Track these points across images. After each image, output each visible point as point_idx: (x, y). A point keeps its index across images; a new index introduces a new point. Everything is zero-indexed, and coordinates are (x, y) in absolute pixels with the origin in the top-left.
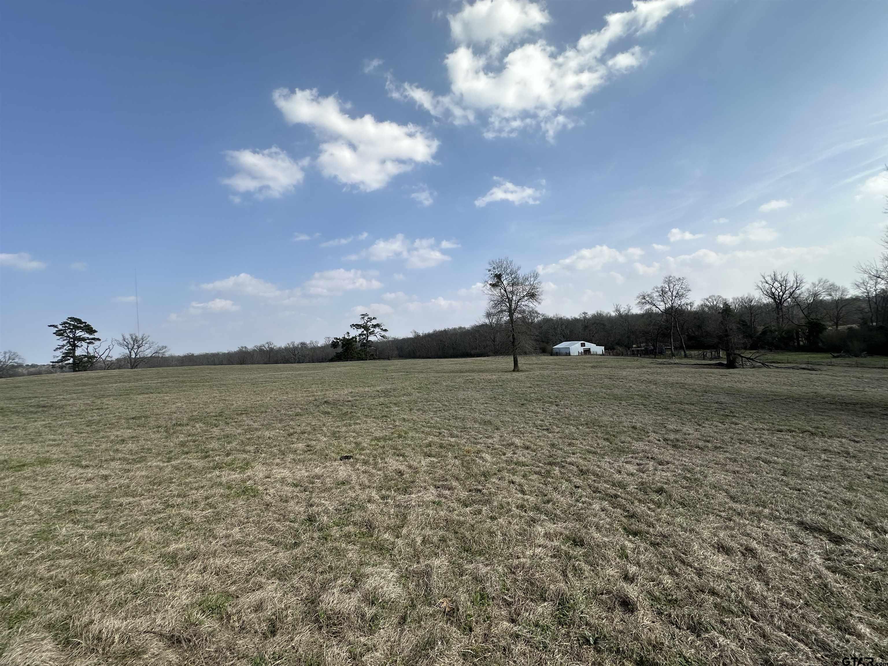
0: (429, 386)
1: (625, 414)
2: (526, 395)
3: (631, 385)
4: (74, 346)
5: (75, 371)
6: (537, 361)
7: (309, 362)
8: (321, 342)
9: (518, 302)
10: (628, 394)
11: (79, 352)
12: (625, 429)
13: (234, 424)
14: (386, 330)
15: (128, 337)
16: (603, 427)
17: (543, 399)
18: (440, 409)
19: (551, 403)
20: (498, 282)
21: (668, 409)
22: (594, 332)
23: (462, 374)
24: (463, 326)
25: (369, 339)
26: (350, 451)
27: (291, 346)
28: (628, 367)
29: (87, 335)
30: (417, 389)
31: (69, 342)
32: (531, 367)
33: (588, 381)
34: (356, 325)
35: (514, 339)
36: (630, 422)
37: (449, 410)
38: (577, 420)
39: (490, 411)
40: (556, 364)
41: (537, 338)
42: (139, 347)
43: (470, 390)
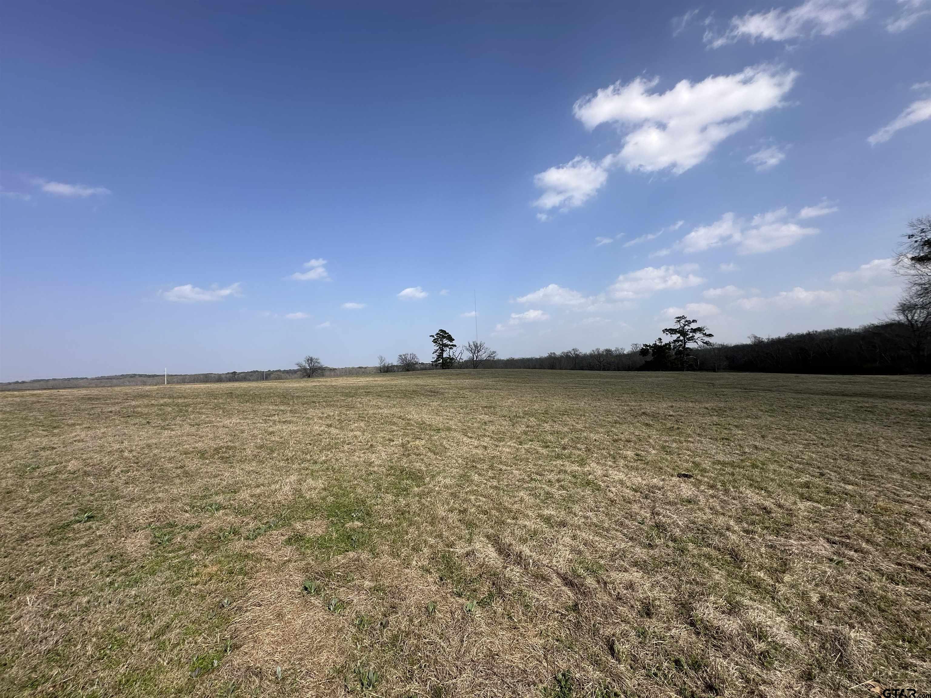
4: (443, 350)
5: (443, 369)
7: (615, 370)
8: (627, 349)
11: (445, 355)
13: (560, 422)
14: (710, 335)
15: (472, 344)
25: (687, 346)
26: (688, 470)
27: (596, 353)
29: (449, 343)
31: (440, 348)
34: (670, 329)
42: (478, 352)
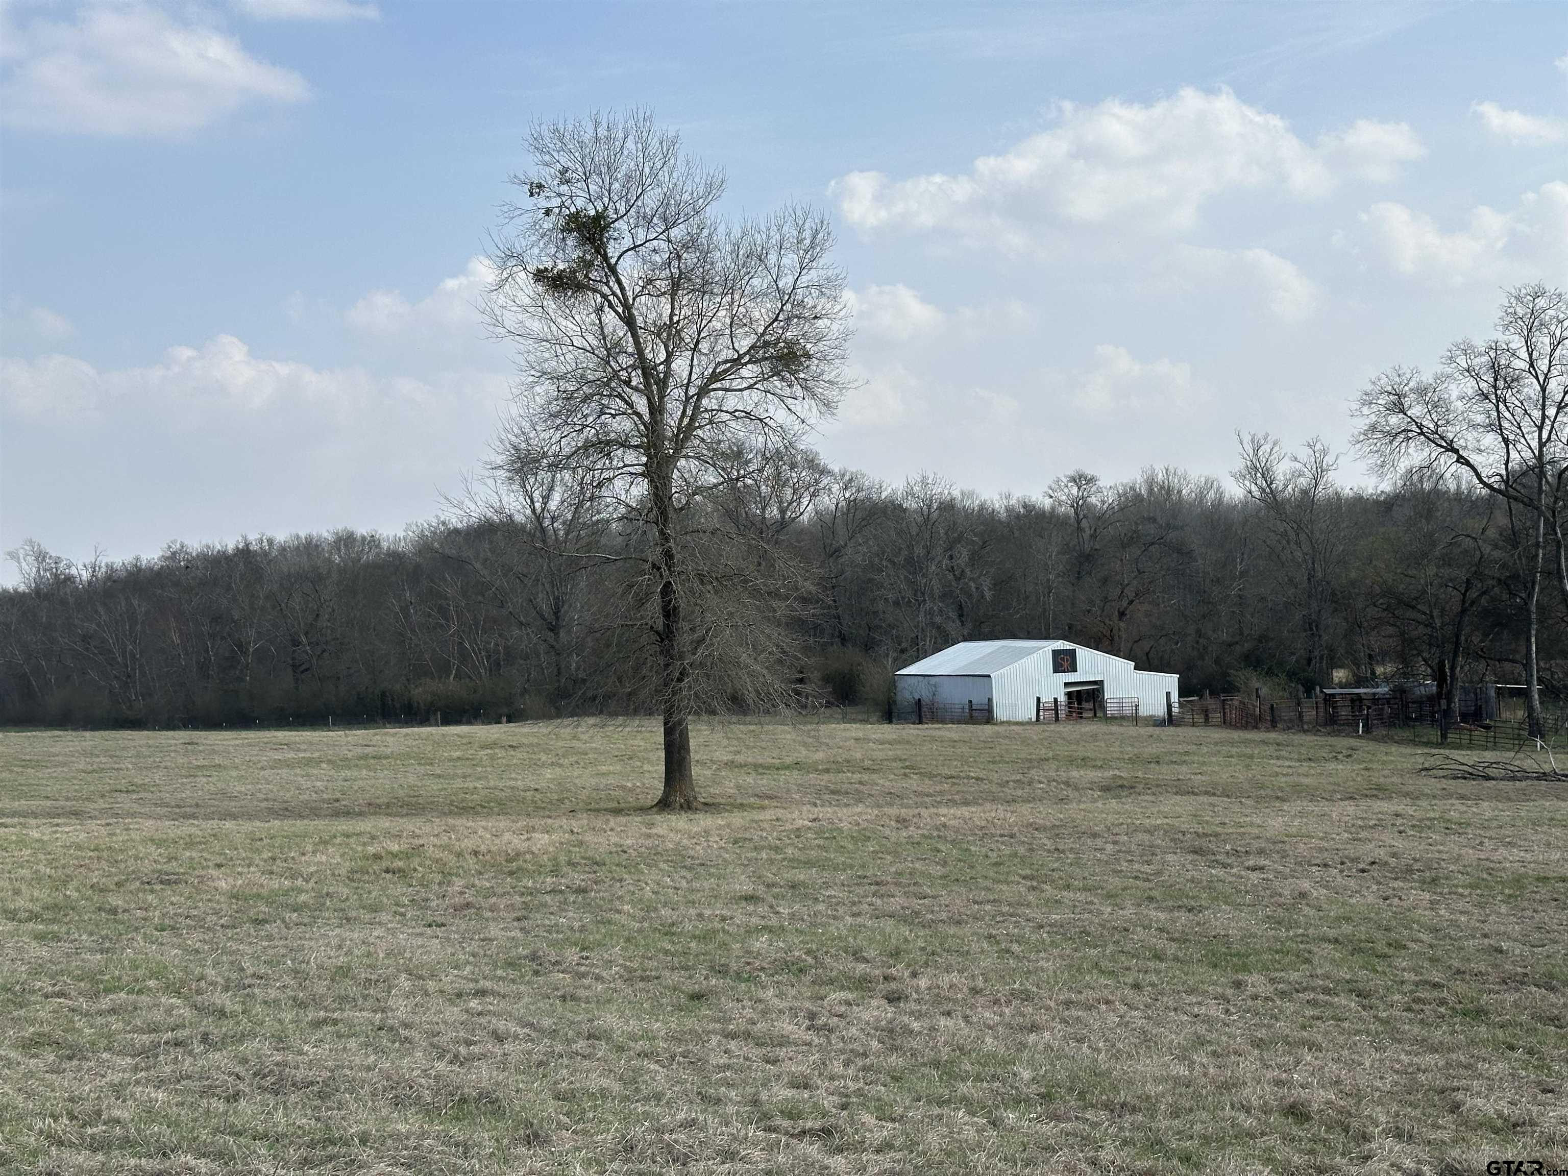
0: (115, 900)
1: (1258, 1044)
2: (723, 945)
3: (1306, 885)
6: (802, 754)
9: (703, 391)
10: (1283, 933)
12: (1249, 1122)
16: (1134, 1110)
17: (819, 964)
18: (181, 1034)
19: (863, 984)
20: (589, 265)
21: (1479, 1014)
22: (1130, 593)
23: (344, 825)
24: (362, 530)
28: (1299, 791)
30: (34, 917)
32: (765, 782)
33: (1077, 863)
35: (670, 612)
36: (1279, 1083)
37: (242, 1038)
38: (995, 1077)
39: (500, 1038)
40: (910, 768)
41: (810, 612)
43: (384, 917)
